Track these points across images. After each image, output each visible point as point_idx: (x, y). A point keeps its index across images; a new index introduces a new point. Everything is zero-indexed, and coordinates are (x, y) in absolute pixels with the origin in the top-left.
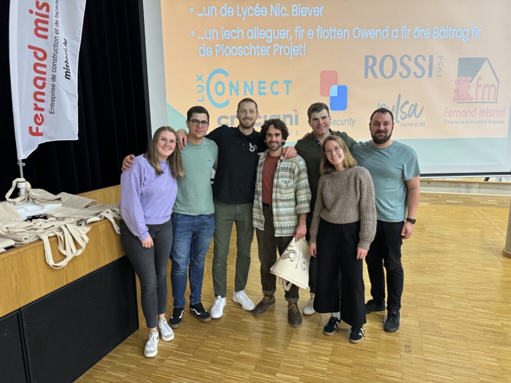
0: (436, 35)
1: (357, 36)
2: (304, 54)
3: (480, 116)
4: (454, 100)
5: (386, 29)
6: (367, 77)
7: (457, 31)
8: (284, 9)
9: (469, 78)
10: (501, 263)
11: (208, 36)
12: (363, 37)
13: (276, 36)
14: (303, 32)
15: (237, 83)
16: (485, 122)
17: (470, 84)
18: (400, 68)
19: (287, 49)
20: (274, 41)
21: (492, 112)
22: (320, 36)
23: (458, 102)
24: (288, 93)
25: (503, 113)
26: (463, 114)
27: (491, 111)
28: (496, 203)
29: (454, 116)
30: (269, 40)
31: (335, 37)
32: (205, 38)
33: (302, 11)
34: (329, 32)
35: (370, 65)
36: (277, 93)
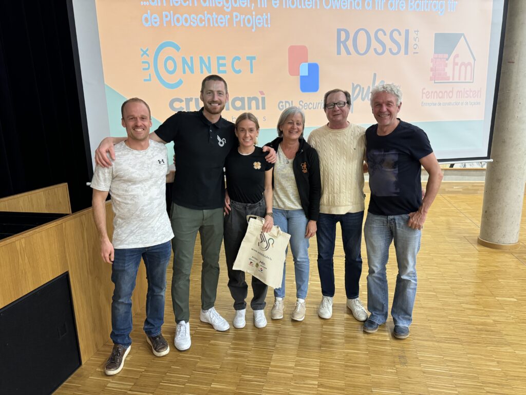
0: (411, 7)
1: (327, 6)
2: (269, 26)
3: (457, 97)
4: (431, 79)
6: (340, 54)
7: (433, 3)
9: (446, 56)
10: (478, 252)
11: (153, 1)
12: (334, 7)
13: (236, 3)
15: (192, 58)
16: (462, 104)
17: (447, 62)
18: (374, 44)
19: (249, 21)
20: (234, 9)
21: (469, 93)
22: (286, 5)
23: (435, 83)
24: (252, 72)
25: (479, 93)
26: (441, 95)
28: (461, 190)
29: (431, 98)
30: (228, 8)
31: (304, 7)
32: (150, 4)
34: (297, 1)
35: (342, 40)
36: (240, 71)
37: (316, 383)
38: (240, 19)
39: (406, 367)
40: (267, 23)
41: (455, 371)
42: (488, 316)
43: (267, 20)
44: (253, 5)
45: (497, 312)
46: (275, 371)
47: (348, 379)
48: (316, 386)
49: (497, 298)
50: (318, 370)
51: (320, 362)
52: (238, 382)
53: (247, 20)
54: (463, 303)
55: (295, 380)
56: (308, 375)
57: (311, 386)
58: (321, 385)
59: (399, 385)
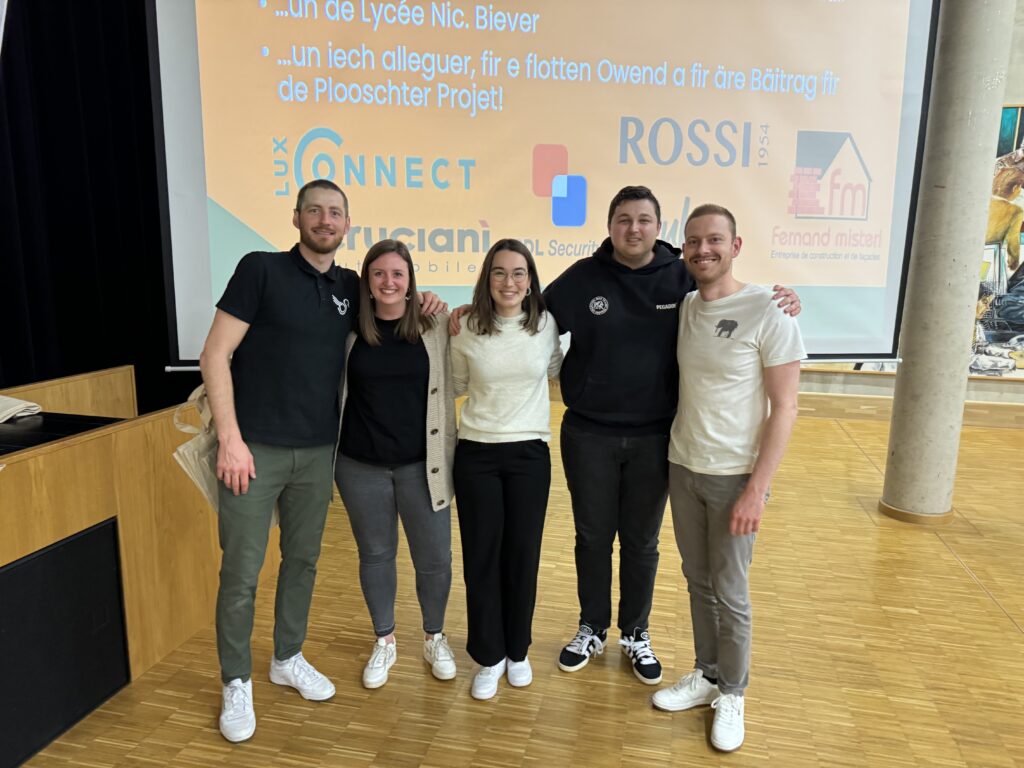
0: (756, 84)
1: (605, 77)
2: (501, 108)
3: (837, 244)
4: (790, 211)
5: (663, 66)
6: (626, 161)
7: (796, 79)
8: (458, 15)
9: (818, 171)
10: (874, 526)
11: (299, 59)
12: (618, 80)
13: (443, 67)
14: (499, 64)
16: (846, 256)
17: (819, 181)
18: (689, 146)
19: (465, 97)
20: (440, 78)
21: (858, 238)
22: (532, 74)
23: (797, 218)
24: (467, 186)
25: (878, 239)
26: (807, 239)
27: (857, 235)
28: (874, 412)
29: (790, 244)
30: (429, 74)
31: (563, 78)
32: (293, 64)
33: (496, 20)
34: (551, 66)
35: (630, 136)
36: (446, 185)
38: (450, 94)
40: (497, 104)
42: (859, 637)
44: (474, 71)
45: (877, 630)
49: (884, 607)
53: (462, 98)
54: (821, 612)
56: (517, 717)
57: (519, 735)
58: (536, 735)
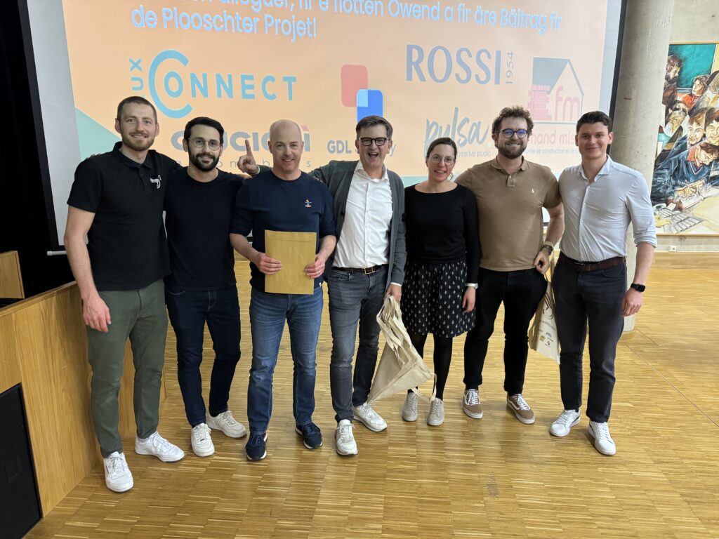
0: (504, 21)
1: (394, 12)
2: (315, 35)
3: (560, 143)
5: (437, 6)
6: (411, 80)
7: (532, 17)
9: (548, 88)
12: (404, 15)
15: (205, 75)
16: (567, 151)
17: (548, 96)
18: (457, 68)
19: (286, 26)
20: (265, 10)
22: (338, 9)
24: (291, 98)
30: (257, 7)
31: (363, 13)
34: (353, 3)
35: (414, 61)
36: (273, 97)
37: (380, 526)
38: (274, 24)
39: (496, 500)
40: (312, 32)
41: (559, 502)
43: (312, 26)
44: (293, 5)
46: (324, 513)
47: (421, 519)
48: (380, 532)
50: (382, 508)
51: (385, 498)
52: (273, 531)
53: (284, 27)
55: (352, 525)
56: (368, 516)
57: (373, 532)
58: (386, 530)
59: (488, 524)
